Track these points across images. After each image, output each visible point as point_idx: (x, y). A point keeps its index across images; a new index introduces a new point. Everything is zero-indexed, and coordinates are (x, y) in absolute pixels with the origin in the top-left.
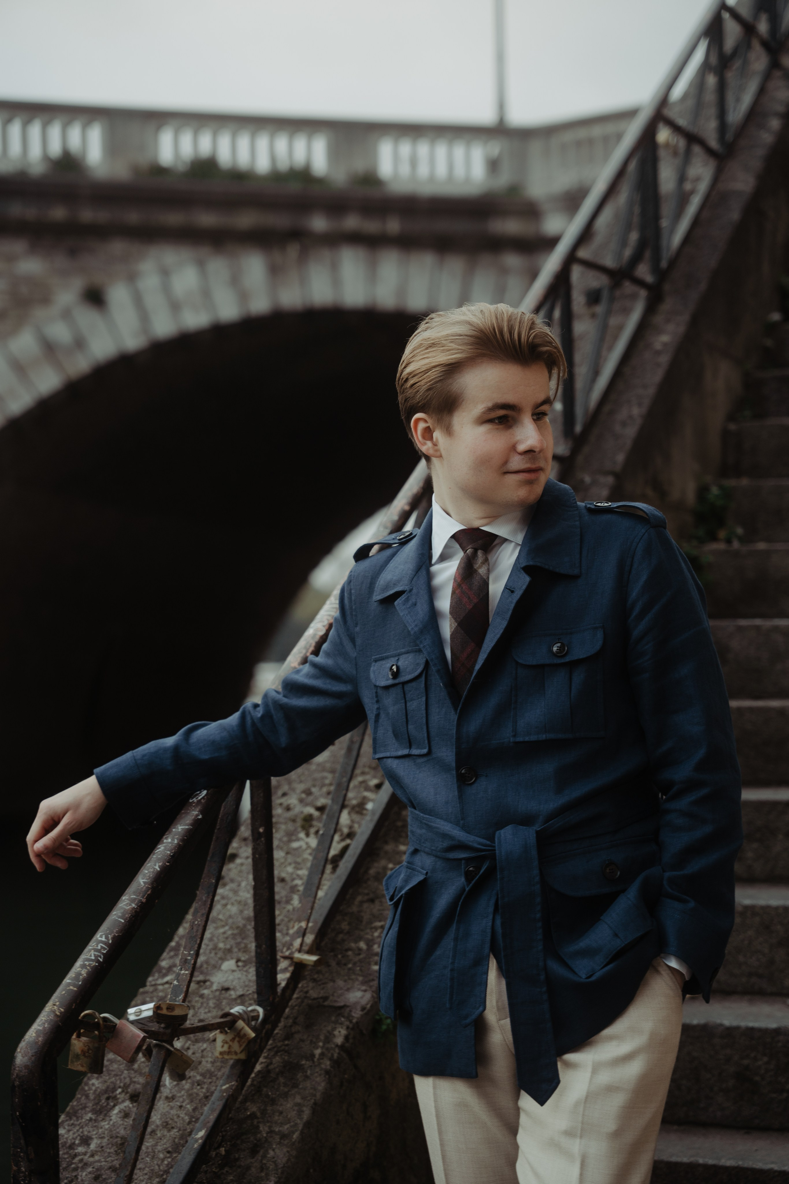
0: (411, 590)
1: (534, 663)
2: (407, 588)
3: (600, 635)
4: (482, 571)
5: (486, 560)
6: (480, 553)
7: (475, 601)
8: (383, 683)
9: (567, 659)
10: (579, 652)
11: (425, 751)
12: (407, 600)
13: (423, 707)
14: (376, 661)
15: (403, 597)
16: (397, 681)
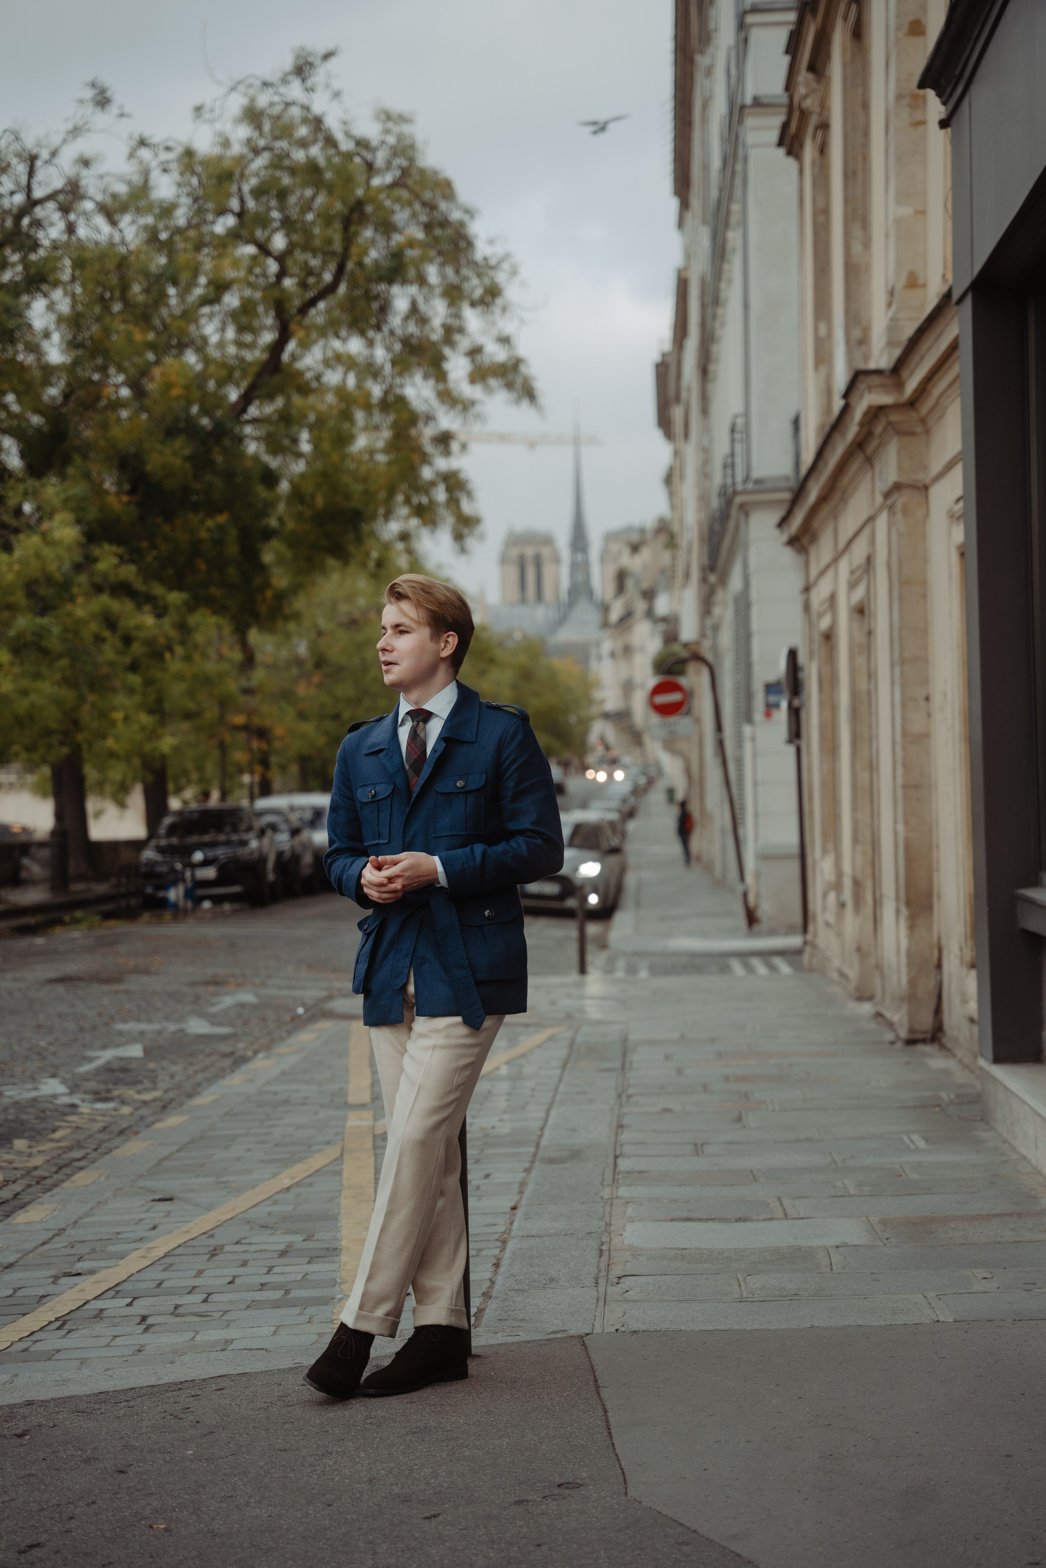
0: (389, 749)
1: (446, 792)
2: (387, 747)
3: (484, 776)
4: (422, 735)
5: (424, 728)
6: (421, 724)
7: (419, 753)
8: (365, 800)
9: (464, 790)
10: (472, 786)
11: (386, 841)
12: (387, 754)
13: (388, 816)
14: (361, 787)
15: (384, 752)
16: (374, 799)
